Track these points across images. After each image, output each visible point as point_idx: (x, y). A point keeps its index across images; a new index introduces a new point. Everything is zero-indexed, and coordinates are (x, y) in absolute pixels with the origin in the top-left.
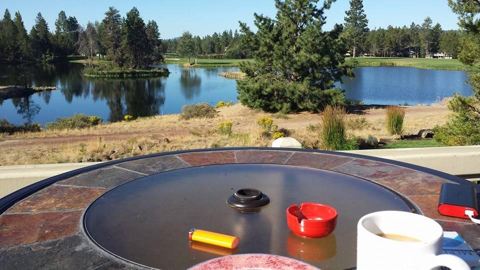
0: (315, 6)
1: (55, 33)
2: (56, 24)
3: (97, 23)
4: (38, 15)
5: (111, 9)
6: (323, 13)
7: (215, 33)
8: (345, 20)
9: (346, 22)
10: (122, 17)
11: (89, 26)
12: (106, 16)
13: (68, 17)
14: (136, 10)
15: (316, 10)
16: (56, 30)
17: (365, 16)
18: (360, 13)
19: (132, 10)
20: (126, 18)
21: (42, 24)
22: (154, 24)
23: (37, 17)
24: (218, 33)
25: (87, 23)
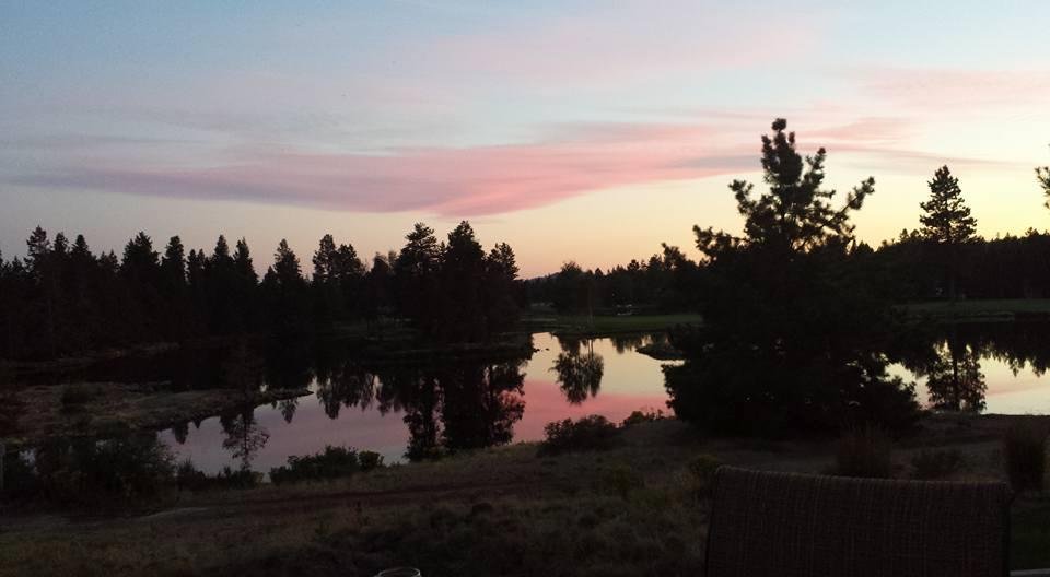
0: (828, 206)
1: (311, 278)
2: (314, 262)
3: (392, 255)
4: (281, 244)
5: (418, 227)
6: (846, 218)
7: (634, 261)
8: (921, 221)
9: (924, 226)
10: (438, 243)
11: (378, 261)
12: (408, 241)
13: (338, 247)
14: (468, 227)
15: (831, 213)
16: (314, 271)
17: (968, 210)
18: (956, 205)
19: (460, 228)
20: (447, 242)
21: (287, 261)
22: (506, 250)
23: (278, 250)
24: (639, 261)
25: (374, 256)
